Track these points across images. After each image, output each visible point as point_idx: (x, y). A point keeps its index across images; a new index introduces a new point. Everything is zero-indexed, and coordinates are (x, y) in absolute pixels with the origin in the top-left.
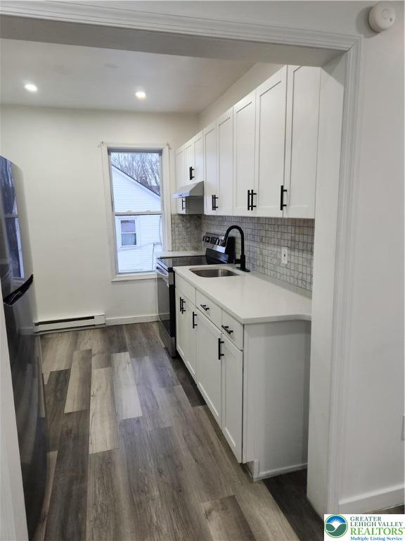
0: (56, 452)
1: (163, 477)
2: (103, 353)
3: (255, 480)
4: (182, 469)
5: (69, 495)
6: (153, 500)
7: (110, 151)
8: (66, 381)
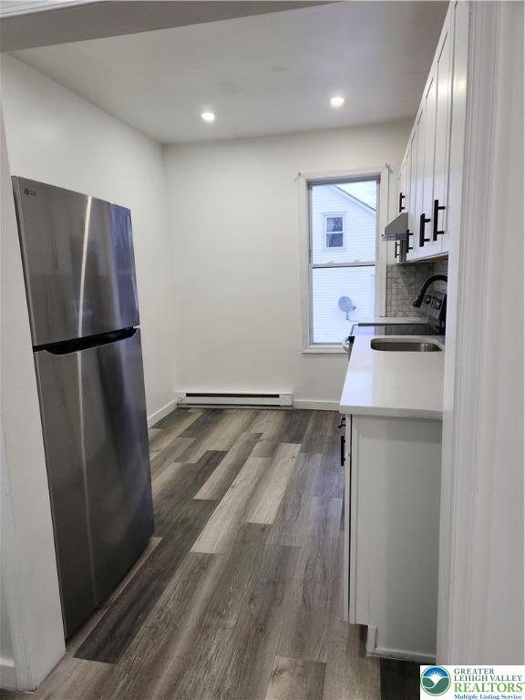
0: (161, 539)
1: (252, 606)
2: (272, 440)
3: (368, 655)
4: (279, 604)
5: (144, 590)
6: (224, 629)
7: (310, 185)
8: (217, 464)
